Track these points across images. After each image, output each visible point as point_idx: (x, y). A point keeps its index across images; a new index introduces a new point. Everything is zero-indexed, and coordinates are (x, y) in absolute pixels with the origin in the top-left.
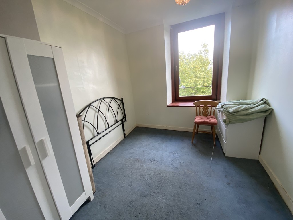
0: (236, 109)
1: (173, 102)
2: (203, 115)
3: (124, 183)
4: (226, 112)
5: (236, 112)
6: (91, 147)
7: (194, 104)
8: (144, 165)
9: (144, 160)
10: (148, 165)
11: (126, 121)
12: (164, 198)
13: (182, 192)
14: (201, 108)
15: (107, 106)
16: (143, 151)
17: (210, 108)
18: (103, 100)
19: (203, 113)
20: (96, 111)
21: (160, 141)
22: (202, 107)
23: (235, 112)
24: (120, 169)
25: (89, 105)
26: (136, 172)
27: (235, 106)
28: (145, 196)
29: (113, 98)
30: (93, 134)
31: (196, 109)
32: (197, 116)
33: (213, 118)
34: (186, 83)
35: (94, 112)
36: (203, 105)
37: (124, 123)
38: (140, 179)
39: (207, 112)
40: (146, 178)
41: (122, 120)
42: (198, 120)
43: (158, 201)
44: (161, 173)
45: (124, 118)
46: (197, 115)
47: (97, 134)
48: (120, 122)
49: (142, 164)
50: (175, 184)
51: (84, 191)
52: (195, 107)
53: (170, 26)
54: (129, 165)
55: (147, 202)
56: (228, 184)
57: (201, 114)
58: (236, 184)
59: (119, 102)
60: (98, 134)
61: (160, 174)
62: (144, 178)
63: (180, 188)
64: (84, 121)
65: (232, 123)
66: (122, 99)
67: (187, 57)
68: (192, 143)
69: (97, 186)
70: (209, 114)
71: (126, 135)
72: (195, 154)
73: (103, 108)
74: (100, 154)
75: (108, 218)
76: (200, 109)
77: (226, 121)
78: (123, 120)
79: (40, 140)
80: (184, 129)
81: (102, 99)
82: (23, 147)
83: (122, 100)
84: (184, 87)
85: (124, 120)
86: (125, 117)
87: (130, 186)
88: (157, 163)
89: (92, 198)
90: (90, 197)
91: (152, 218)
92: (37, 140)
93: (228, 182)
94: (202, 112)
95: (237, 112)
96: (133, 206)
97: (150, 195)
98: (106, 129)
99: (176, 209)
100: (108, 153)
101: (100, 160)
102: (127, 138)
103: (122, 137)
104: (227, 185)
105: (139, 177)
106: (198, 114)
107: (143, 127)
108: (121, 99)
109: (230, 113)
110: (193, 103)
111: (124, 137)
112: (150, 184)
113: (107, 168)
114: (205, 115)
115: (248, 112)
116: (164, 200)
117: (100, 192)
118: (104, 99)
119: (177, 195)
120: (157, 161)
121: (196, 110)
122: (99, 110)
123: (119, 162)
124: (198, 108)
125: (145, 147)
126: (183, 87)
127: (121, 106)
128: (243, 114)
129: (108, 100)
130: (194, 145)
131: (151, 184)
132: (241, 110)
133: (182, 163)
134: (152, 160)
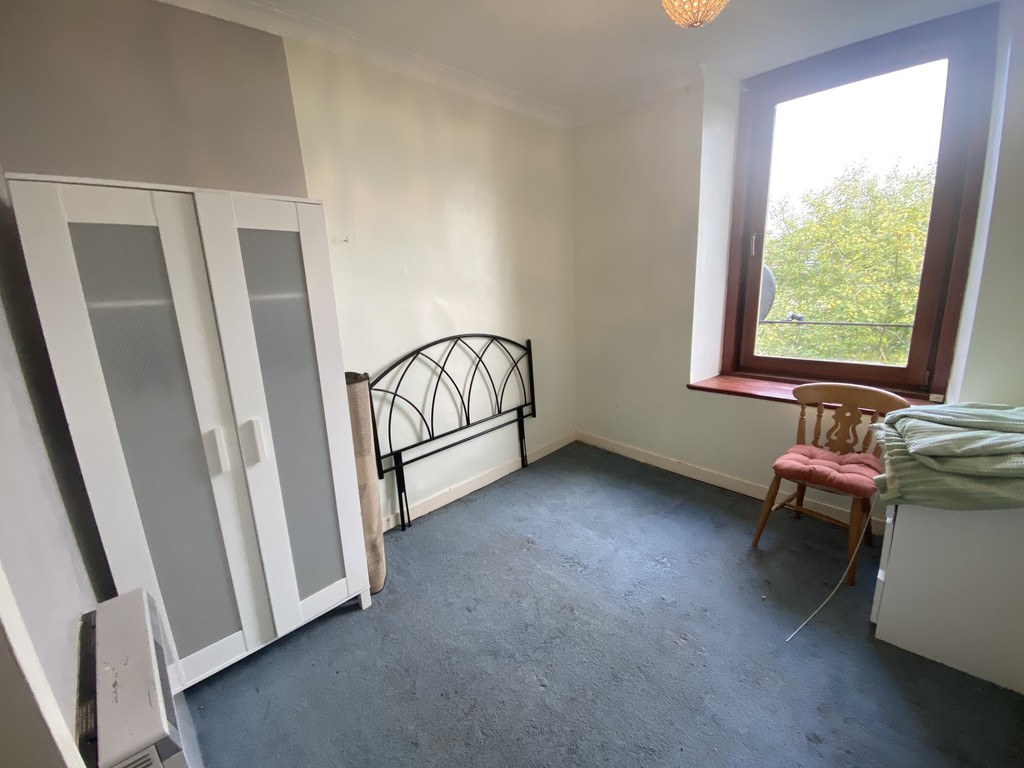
0: (943, 445)
1: (724, 372)
2: (832, 446)
3: (459, 597)
4: (898, 447)
5: (940, 456)
6: (407, 471)
7: (795, 392)
8: (539, 567)
9: (547, 550)
10: (551, 569)
11: (533, 414)
12: (546, 682)
13: (614, 690)
14: (828, 414)
15: (473, 362)
16: (558, 523)
17: (866, 419)
18: (459, 342)
19: (833, 437)
20: (434, 372)
21: (629, 508)
22: (833, 412)
23: (934, 457)
24: (467, 554)
25: (416, 353)
26: (505, 577)
27: (952, 431)
28: (495, 654)
29: (494, 338)
30: (419, 436)
31: (803, 414)
32: (798, 443)
33: (869, 466)
34: (839, 302)
35: (428, 373)
36: (840, 405)
37: (527, 422)
38: (508, 603)
39: (849, 438)
40: (525, 604)
41: (519, 410)
42: (792, 460)
43: (524, 684)
44: (579, 606)
45: (526, 405)
46: (801, 441)
47: (428, 438)
48: (514, 415)
49: (533, 562)
50: (604, 656)
51: (345, 576)
52: (798, 408)
53: (743, 81)
54: (497, 552)
55: (490, 671)
56: (814, 739)
57: (823, 440)
58: (848, 752)
59: (516, 353)
60: (432, 438)
61: (572, 610)
62: (519, 602)
63: (615, 677)
64: (395, 395)
65: (911, 502)
66: (529, 342)
67: (882, 185)
68: (755, 545)
69: (392, 577)
70: (858, 447)
71: (530, 460)
72: (742, 588)
73: (459, 364)
74: (431, 497)
75: (379, 667)
76: (819, 416)
77: (889, 487)
78: (524, 413)
79: (248, 420)
80: (747, 485)
81: (458, 338)
82: (210, 429)
83: (527, 349)
84: (799, 319)
85: (526, 410)
86: (532, 404)
87: (470, 611)
88: (581, 572)
89: (367, 602)
90: (357, 598)
91: (483, 720)
92: (241, 420)
93: (817, 733)
94: (829, 434)
95: (945, 456)
96: (450, 664)
97: (512, 656)
98: (461, 429)
99: (563, 730)
100: (459, 500)
101: (430, 513)
102: (530, 468)
103: (512, 462)
104: (805, 739)
105: (507, 595)
106: (809, 436)
107: (595, 448)
108: (524, 344)
109: (907, 453)
110: (791, 388)
111: (519, 465)
112: (526, 626)
113: (437, 540)
114: (841, 445)
115: (999, 466)
116: (542, 688)
117: (391, 597)
118: (464, 340)
119: (590, 693)
120: (586, 567)
121: (802, 421)
122: (443, 369)
123: (474, 535)
124: (811, 412)
125: (569, 513)
126: (793, 317)
127: (523, 365)
128: (970, 471)
129: (478, 344)
130: (757, 554)
131: (530, 629)
132: (967, 451)
133: (668, 602)
134: (572, 561)
